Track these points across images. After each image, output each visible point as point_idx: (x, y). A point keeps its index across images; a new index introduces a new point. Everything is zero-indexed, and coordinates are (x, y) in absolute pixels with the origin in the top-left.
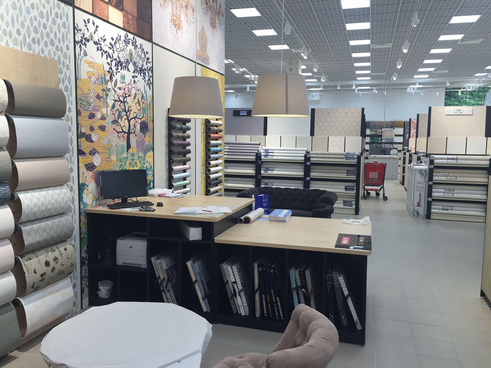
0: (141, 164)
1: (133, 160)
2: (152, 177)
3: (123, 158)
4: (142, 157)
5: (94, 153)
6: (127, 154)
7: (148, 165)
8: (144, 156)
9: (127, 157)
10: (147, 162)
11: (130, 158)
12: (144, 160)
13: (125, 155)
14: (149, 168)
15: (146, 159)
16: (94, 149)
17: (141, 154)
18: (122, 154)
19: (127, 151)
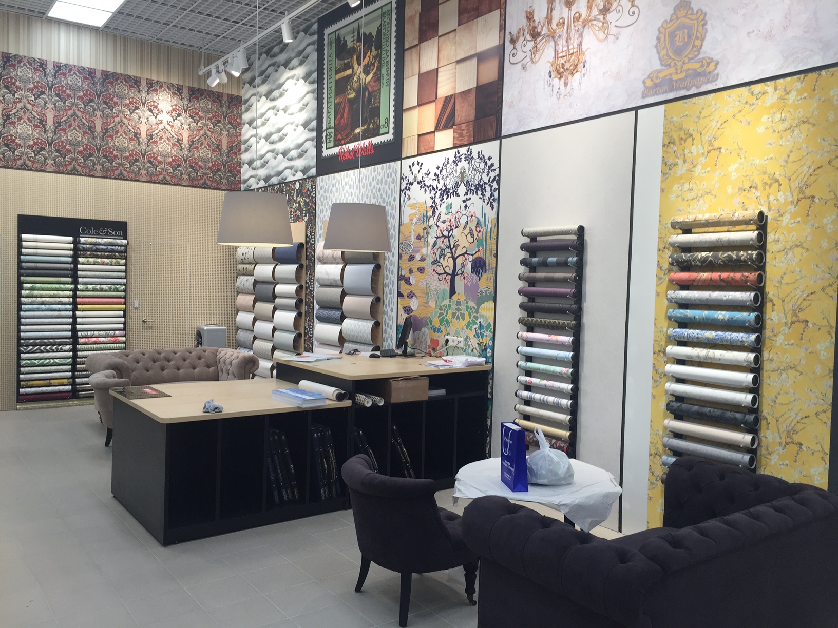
0: (470, 318)
1: (458, 310)
2: (491, 341)
3: (444, 306)
4: (474, 308)
5: (412, 297)
6: (450, 301)
7: (483, 321)
8: (476, 307)
9: (450, 306)
10: (482, 316)
11: (454, 307)
12: (477, 312)
13: (446, 302)
14: (485, 325)
15: (480, 311)
16: (411, 292)
17: (472, 304)
18: (443, 301)
19: (450, 298)
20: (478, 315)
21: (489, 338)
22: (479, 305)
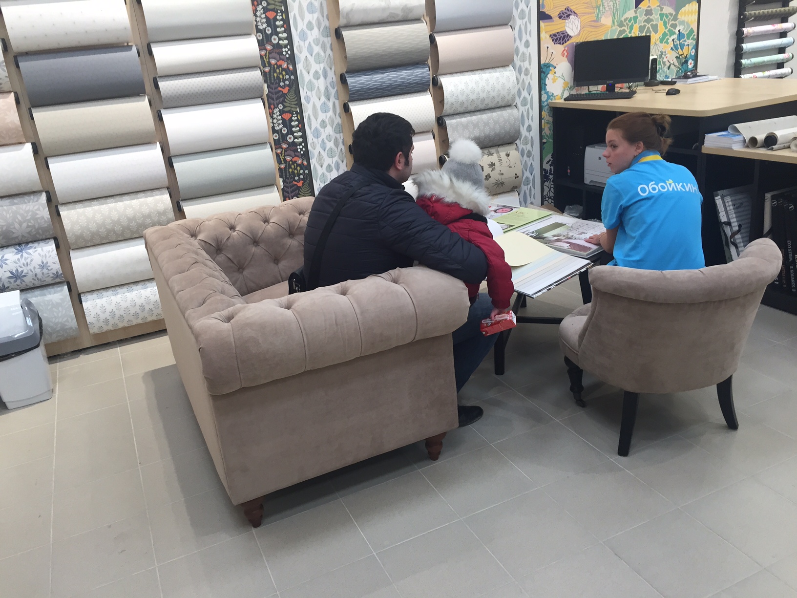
0: (666, 28)
1: (648, 21)
2: (694, 50)
3: (626, 20)
4: (671, 14)
5: (568, 16)
6: (636, 12)
7: (684, 29)
8: (674, 13)
9: (635, 18)
10: (682, 23)
11: (642, 18)
12: (675, 19)
13: (631, 14)
14: (686, 33)
15: (679, 16)
16: (567, 9)
17: (668, 10)
18: (624, 13)
19: (637, 6)
20: (677, 22)
21: (690, 47)
22: (677, 10)
